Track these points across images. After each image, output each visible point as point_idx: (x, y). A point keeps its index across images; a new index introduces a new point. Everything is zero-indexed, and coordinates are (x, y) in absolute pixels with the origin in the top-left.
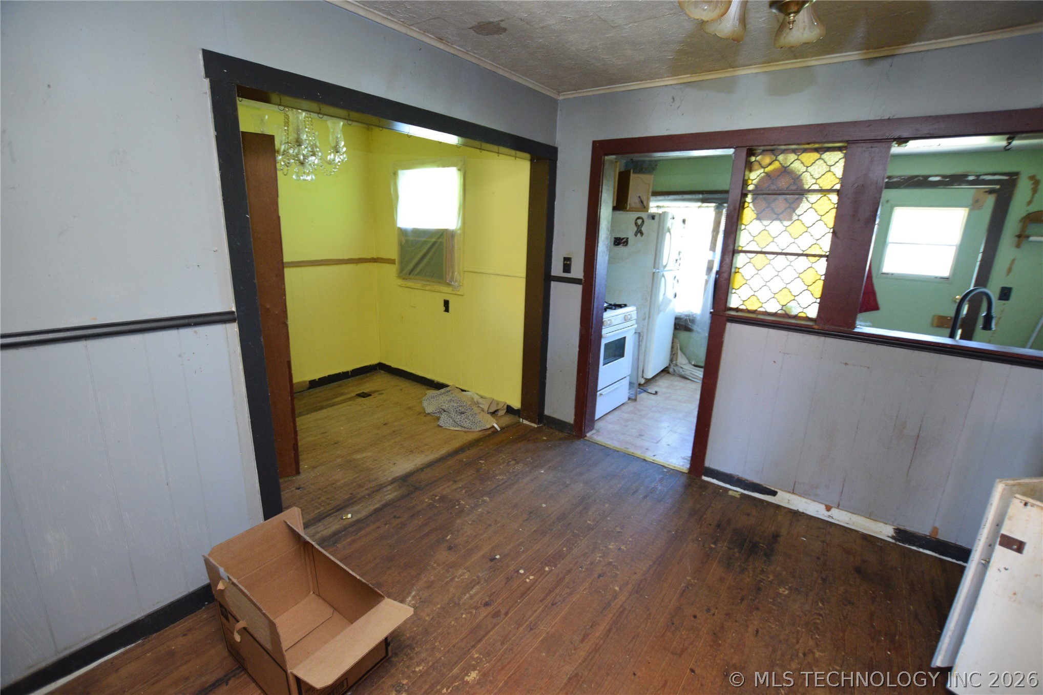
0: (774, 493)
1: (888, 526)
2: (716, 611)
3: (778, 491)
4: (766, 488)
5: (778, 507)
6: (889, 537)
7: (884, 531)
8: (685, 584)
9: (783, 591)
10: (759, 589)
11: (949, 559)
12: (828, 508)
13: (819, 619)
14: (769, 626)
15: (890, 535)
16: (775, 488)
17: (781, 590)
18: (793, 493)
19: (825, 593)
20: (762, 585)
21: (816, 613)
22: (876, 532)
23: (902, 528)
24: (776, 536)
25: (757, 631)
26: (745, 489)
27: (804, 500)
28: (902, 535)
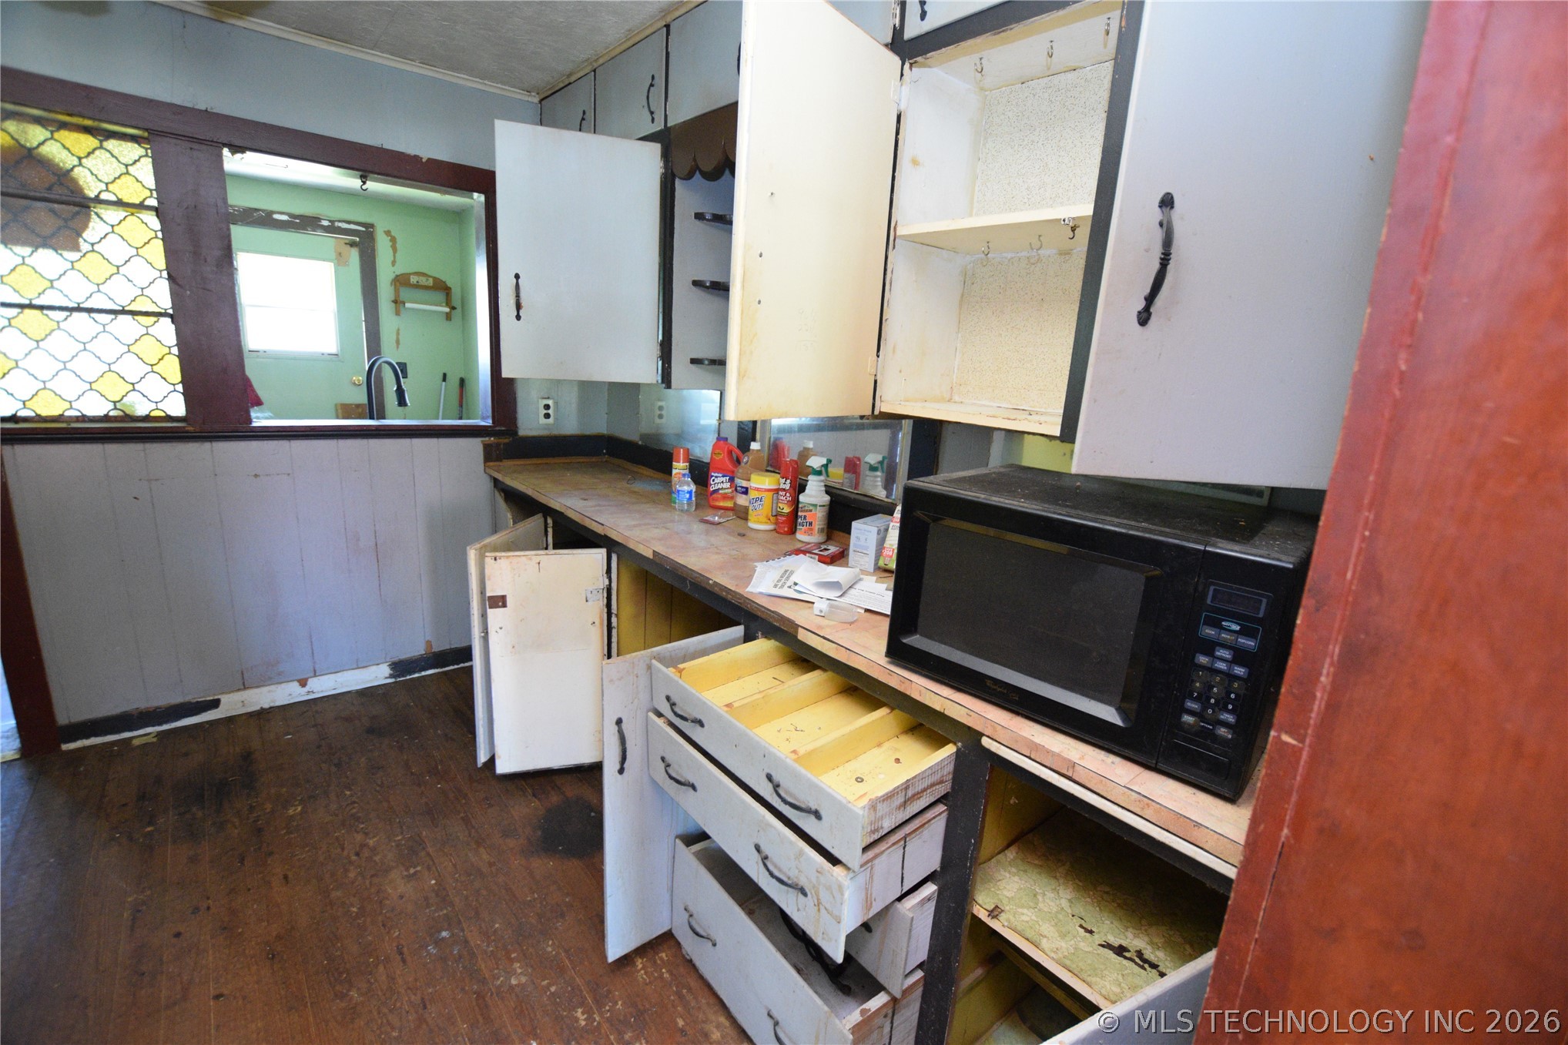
0: (215, 704)
1: (381, 666)
2: (210, 901)
3: (219, 697)
4: (198, 702)
5: (230, 720)
6: (386, 678)
7: (378, 675)
8: (129, 912)
9: (295, 810)
10: (260, 830)
11: (451, 668)
12: (303, 683)
13: (354, 808)
14: (299, 860)
15: (387, 675)
16: (215, 695)
17: (291, 812)
18: (245, 688)
19: (347, 777)
20: (261, 824)
21: (347, 805)
22: (371, 681)
23: (396, 659)
24: (247, 757)
25: (286, 877)
26: (160, 724)
27: (265, 689)
28: (400, 667)
